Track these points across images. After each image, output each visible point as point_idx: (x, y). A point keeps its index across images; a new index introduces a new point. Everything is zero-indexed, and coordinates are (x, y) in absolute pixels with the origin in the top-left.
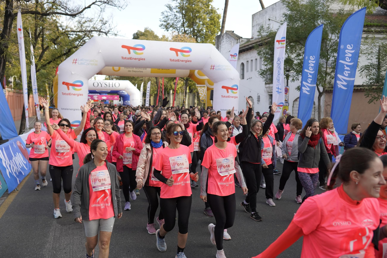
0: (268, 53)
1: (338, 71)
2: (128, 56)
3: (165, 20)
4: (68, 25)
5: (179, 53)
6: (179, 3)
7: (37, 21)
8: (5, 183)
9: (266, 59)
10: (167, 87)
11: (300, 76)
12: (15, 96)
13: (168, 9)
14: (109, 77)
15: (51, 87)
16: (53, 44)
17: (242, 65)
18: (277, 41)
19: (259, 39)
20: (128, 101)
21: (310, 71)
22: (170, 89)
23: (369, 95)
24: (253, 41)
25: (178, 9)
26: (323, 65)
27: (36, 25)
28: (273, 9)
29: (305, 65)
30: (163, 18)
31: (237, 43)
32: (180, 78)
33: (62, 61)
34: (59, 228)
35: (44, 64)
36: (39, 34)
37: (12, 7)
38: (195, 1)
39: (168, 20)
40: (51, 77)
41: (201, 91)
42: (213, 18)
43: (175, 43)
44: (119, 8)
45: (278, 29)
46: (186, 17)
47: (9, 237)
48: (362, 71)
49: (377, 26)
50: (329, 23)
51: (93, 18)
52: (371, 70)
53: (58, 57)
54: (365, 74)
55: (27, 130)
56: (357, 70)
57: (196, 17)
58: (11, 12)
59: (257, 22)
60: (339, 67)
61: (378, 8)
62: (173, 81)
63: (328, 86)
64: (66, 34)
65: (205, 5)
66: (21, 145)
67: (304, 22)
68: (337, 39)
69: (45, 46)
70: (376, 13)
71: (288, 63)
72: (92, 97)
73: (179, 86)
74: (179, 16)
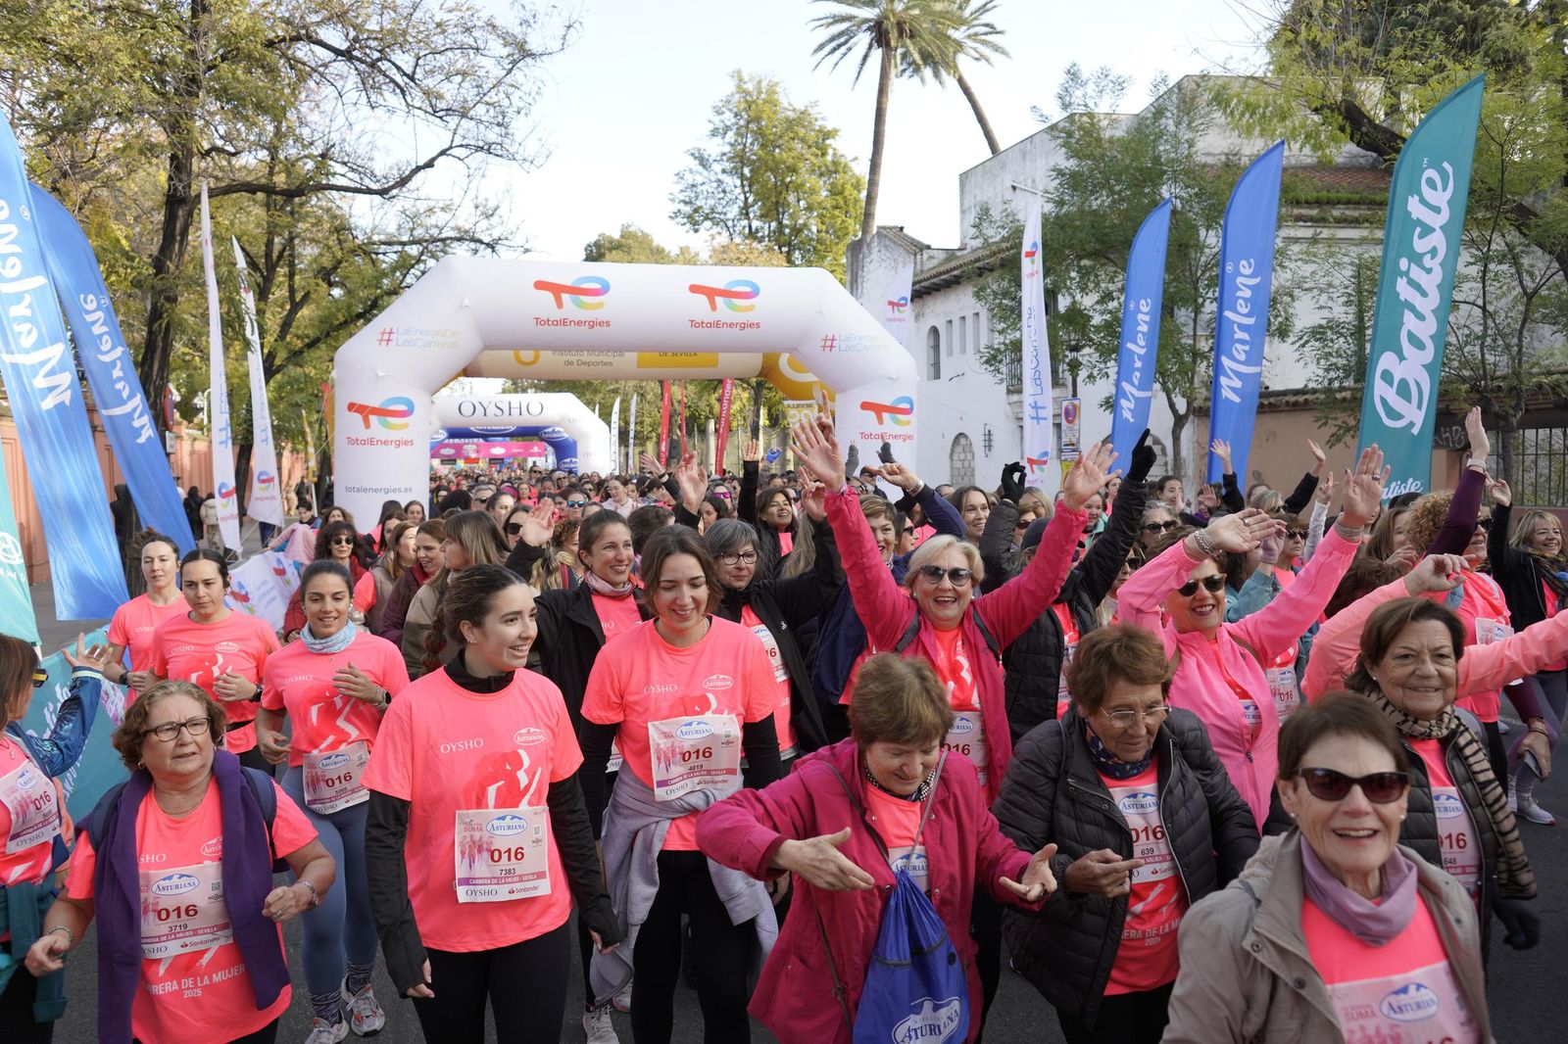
1: (1223, 346)
2: (556, 314)
3: (688, 199)
5: (718, 299)
6: (732, 145)
7: (272, 216)
9: (1002, 314)
10: (697, 411)
11: (1112, 363)
13: (695, 164)
14: (515, 383)
16: (325, 286)
17: (932, 335)
19: (980, 248)
20: (573, 459)
21: (1138, 347)
22: (707, 418)
23: (1327, 418)
24: (966, 256)
25: (727, 164)
26: (1184, 329)
27: (268, 226)
28: (1024, 155)
29: (1127, 329)
30: (682, 191)
32: (738, 382)
33: (348, 337)
35: (295, 350)
36: (281, 256)
37: (190, 174)
38: (781, 137)
39: (697, 197)
42: (839, 187)
43: (719, 268)
44: (523, 166)
45: (1027, 219)
46: (753, 187)
48: (1303, 346)
49: (1348, 202)
50: (1196, 194)
52: (1331, 341)
53: (340, 324)
54: (1314, 353)
56: (1291, 339)
57: (788, 186)
58: (186, 189)
59: (974, 197)
60: (1225, 331)
61: (1350, 148)
62: (715, 389)
63: (1202, 393)
64: (367, 250)
65: (815, 149)
67: (1119, 193)
69: (298, 297)
70: (1345, 163)
71: (1070, 323)
72: (459, 448)
73: (736, 407)
74: (731, 183)
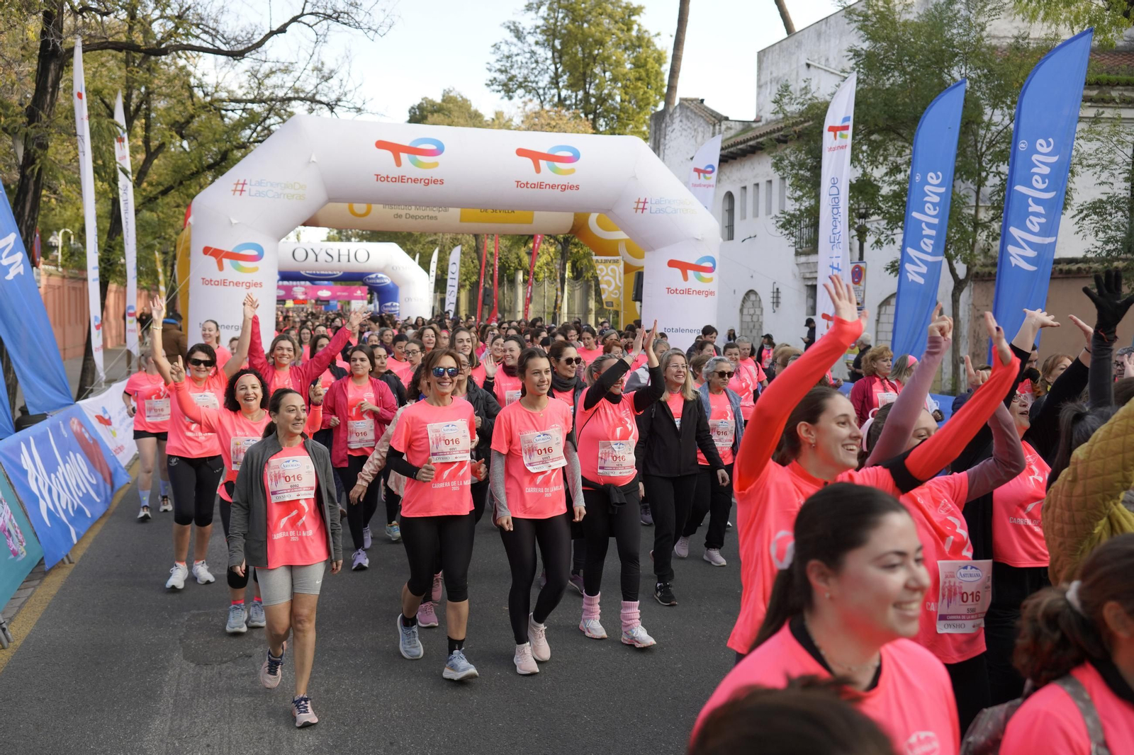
0: (805, 163)
1: (1012, 216)
2: (395, 171)
3: (503, 68)
4: (220, 81)
5: (543, 163)
6: (545, 19)
7: (131, 72)
8: (35, 539)
9: (799, 183)
10: (507, 262)
11: (898, 231)
12: (66, 288)
13: (510, 37)
14: (340, 232)
15: (170, 262)
16: (178, 138)
17: (727, 201)
18: (832, 129)
19: (777, 121)
20: (394, 304)
21: (928, 215)
22: (516, 270)
24: (761, 128)
25: (540, 36)
26: (967, 200)
27: (127, 82)
28: (819, 35)
29: (913, 199)
30: (498, 60)
31: (714, 134)
32: (547, 238)
33: (202, 187)
34: (191, 672)
35: (151, 196)
36: (138, 108)
37: (61, 31)
38: (590, 13)
39: (512, 67)
40: (171, 231)
41: (607, 274)
42: (643, 61)
43: (531, 133)
44: (368, 34)
45: (833, 94)
46: (565, 58)
47: (44, 699)
48: (1083, 219)
49: (1127, 84)
50: (985, 75)
51: (293, 61)
52: (1111, 214)
53: (193, 174)
54: (1093, 225)
55: (101, 386)
56: (1070, 212)
57: (595, 59)
58: (58, 44)
59: (771, 73)
60: (1015, 203)
61: (1132, 32)
62: (526, 244)
63: (980, 259)
64: (215, 107)
65: (621, 25)
66: (83, 430)
67: (910, 74)
68: (1008, 122)
69: (154, 144)
70: (1125, 47)
71: (861, 192)
72: (288, 290)
73: (543, 260)
74: (543, 55)
